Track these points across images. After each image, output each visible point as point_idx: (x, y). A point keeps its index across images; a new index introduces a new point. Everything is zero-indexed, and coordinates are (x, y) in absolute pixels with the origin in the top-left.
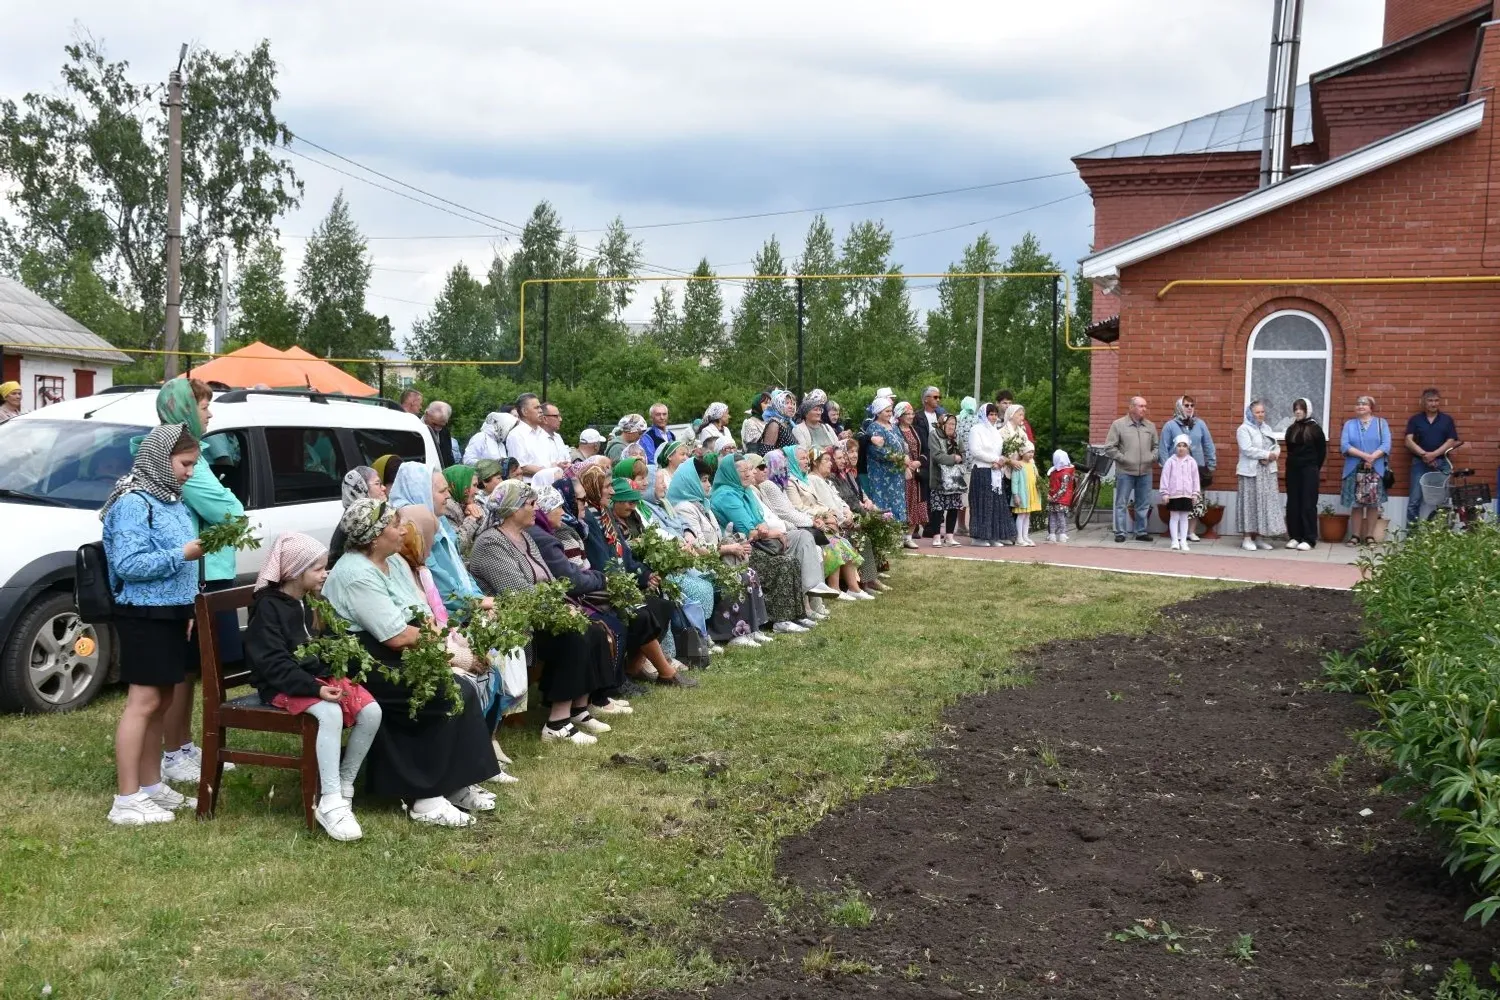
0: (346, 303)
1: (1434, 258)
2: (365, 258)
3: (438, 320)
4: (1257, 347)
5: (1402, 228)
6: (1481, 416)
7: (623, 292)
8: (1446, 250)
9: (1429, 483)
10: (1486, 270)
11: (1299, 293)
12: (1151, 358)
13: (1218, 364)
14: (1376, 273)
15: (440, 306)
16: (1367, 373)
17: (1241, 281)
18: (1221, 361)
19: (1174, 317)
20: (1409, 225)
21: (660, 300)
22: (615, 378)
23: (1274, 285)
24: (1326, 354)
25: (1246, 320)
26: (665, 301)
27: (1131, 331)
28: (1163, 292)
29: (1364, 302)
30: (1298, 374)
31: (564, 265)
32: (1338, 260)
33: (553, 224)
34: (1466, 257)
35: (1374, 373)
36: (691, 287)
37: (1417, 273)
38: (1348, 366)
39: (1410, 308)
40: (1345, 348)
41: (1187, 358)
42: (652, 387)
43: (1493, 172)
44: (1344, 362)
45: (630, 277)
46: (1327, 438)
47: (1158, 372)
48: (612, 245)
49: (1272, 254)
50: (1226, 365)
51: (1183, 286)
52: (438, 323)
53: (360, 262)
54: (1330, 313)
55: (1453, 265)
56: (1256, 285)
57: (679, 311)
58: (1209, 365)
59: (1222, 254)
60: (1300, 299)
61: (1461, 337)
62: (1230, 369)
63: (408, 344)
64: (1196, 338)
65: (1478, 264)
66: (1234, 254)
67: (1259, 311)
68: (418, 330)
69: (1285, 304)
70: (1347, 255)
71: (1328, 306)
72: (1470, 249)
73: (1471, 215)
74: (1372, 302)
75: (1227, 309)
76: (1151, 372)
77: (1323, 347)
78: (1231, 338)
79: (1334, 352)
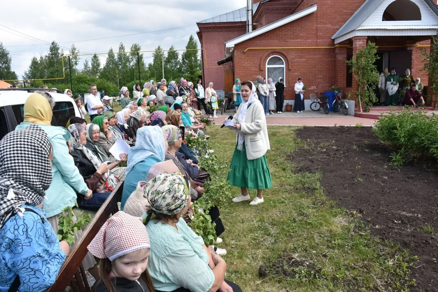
0: (6, 68)
1: (307, 42)
2: (9, 56)
3: (30, 71)
4: (268, 64)
5: (299, 35)
6: (318, 80)
7: (76, 62)
8: (309, 41)
9: (312, 96)
10: (317, 45)
11: (278, 51)
12: (243, 68)
13: (259, 69)
14: (295, 46)
15: (31, 68)
16: (294, 70)
17: (263, 48)
18: (260, 68)
19: (248, 57)
20: (301, 34)
21: (85, 63)
22: (78, 82)
23: (271, 49)
24: (284, 66)
25: (265, 58)
26: (86, 63)
27: (238, 61)
28: (245, 51)
29: (292, 53)
31: (61, 56)
32: (286, 43)
33: (57, 46)
34: (313, 42)
36: (93, 60)
37: (303, 46)
38: (290, 69)
39: (302, 54)
40: (288, 64)
41: (252, 68)
42: (86, 84)
43: (318, 22)
44: (289, 68)
45: (77, 58)
46: (285, 86)
47: (244, 71)
48: (72, 51)
49: (270, 41)
50: (261, 69)
51: (250, 49)
52: (31, 71)
53: (8, 57)
54: (285, 55)
55: (311, 44)
56: (267, 49)
57: (90, 65)
58: (257, 69)
59: (259, 41)
60: (278, 52)
61: (313, 61)
62: (262, 70)
63: (23, 77)
64: (254, 62)
65: (316, 44)
66: (262, 41)
67: (268, 56)
68: (26, 74)
69: (274, 54)
70: (287, 42)
71: (284, 54)
72: (314, 40)
73: (314, 32)
74: (294, 53)
75: (260, 55)
76: (243, 71)
77: (283, 64)
78: (262, 62)
79: (286, 65)
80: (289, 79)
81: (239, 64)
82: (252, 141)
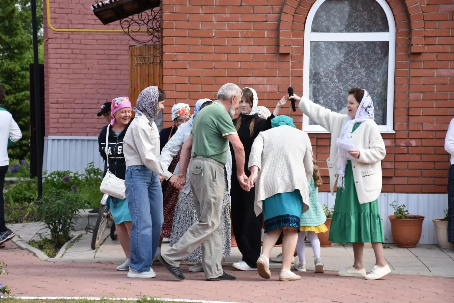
12: (199, 41)
13: (273, 49)
16: (433, 57)
18: (278, 46)
24: (389, 36)
27: (176, 9)
30: (354, 60)
35: (441, 57)
38: (414, 50)
40: (410, 29)
41: (239, 41)
44: (410, 45)
47: (206, 57)
50: (282, 50)
58: (264, 50)
62: (287, 54)
64: (248, 18)
76: (200, 57)
77: (385, 28)
78: (287, 18)
79: (397, 34)
80: (412, 96)
81: (181, 24)
82: (365, 175)
